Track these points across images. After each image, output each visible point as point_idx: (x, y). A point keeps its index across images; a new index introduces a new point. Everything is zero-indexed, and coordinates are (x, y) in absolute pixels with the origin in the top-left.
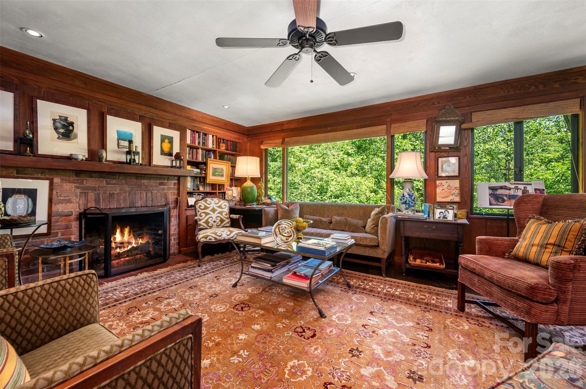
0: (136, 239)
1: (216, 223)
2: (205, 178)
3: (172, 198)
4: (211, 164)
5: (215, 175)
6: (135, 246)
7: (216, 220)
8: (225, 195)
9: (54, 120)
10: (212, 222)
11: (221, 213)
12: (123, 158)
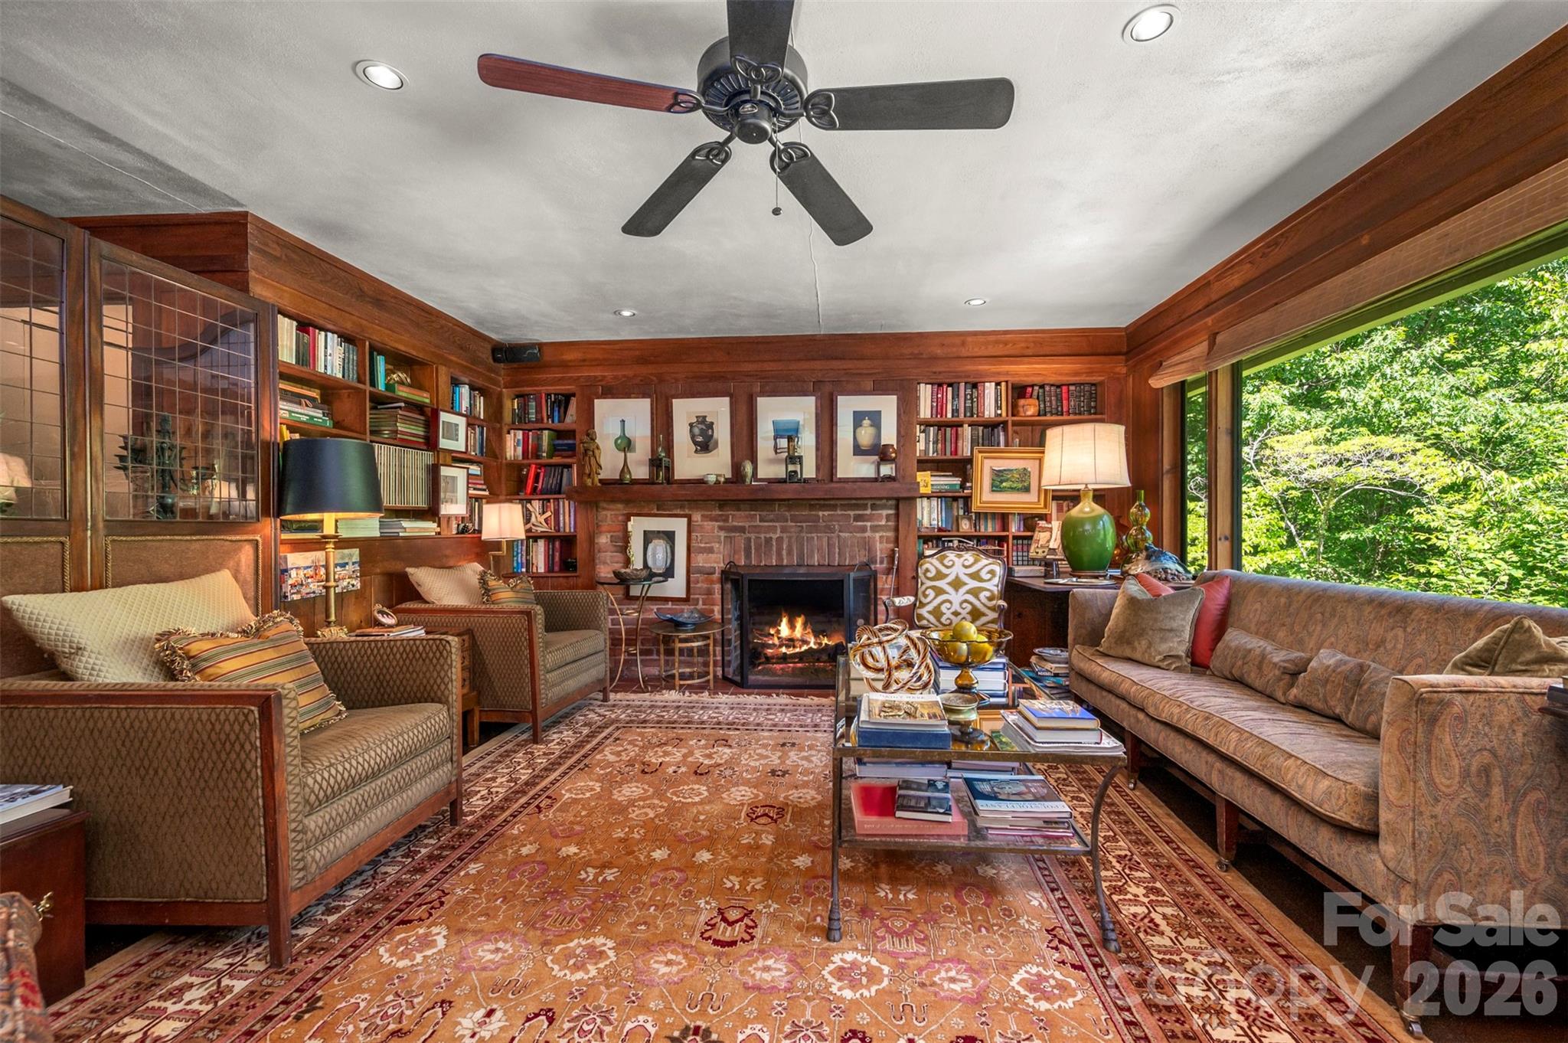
0: (816, 636)
1: (960, 617)
2: (967, 500)
3: (881, 548)
4: (986, 461)
5: (1002, 490)
6: (815, 647)
7: (960, 610)
8: (1029, 545)
9: (691, 425)
10: (948, 614)
11: (974, 593)
12: (779, 471)
